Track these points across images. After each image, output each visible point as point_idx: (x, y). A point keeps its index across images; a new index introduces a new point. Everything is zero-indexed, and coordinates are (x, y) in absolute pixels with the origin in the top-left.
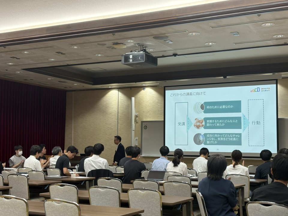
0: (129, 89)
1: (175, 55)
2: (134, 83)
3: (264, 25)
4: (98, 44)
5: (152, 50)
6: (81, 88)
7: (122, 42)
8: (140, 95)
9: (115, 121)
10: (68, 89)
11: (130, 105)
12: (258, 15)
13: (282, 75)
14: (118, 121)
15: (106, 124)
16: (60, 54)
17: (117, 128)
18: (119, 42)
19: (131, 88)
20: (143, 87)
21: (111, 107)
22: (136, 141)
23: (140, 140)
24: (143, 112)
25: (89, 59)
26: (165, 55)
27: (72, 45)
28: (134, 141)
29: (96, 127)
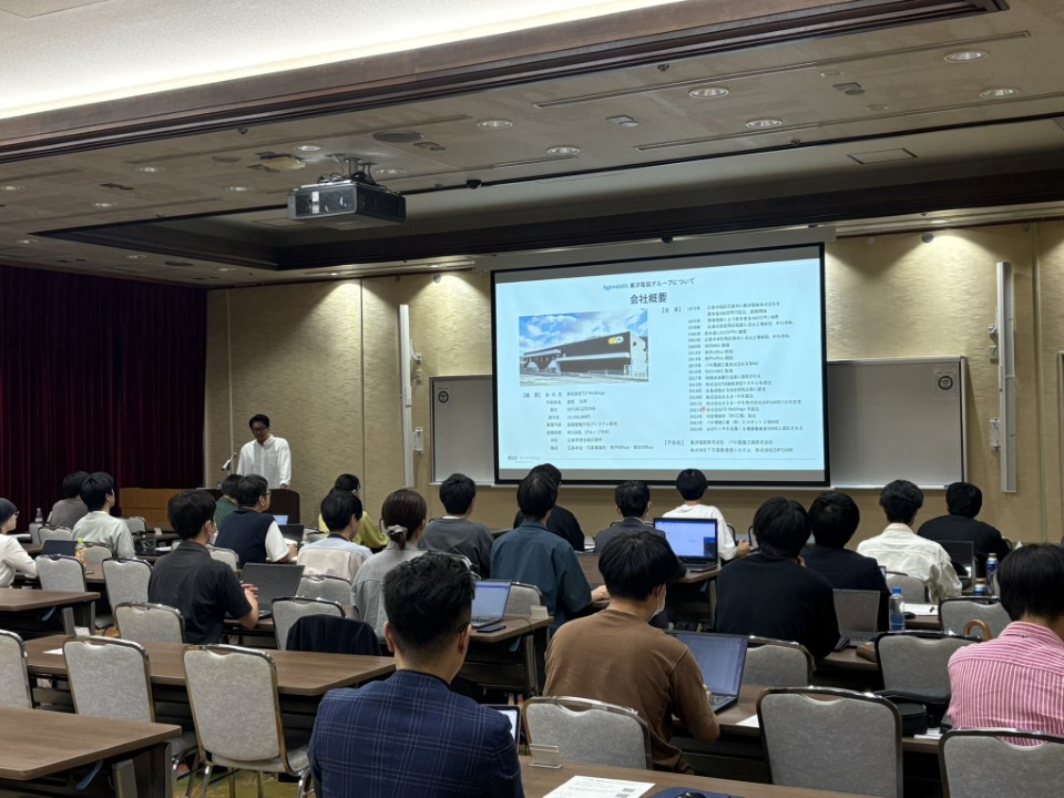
0: (394, 278)
1: (473, 184)
2: (402, 263)
3: (696, 93)
4: (214, 158)
5: (393, 171)
7: (288, 152)
8: (426, 298)
9: (354, 380)
10: (207, 282)
11: (397, 330)
12: (659, 67)
13: (838, 230)
14: (363, 377)
15: (327, 387)
16: (118, 189)
18: (278, 153)
19: (398, 275)
20: (435, 274)
21: (340, 335)
22: (417, 439)
23: (428, 436)
24: (437, 349)
25: (214, 199)
26: (446, 184)
27: (136, 162)
28: (413, 438)
29: (300, 399)
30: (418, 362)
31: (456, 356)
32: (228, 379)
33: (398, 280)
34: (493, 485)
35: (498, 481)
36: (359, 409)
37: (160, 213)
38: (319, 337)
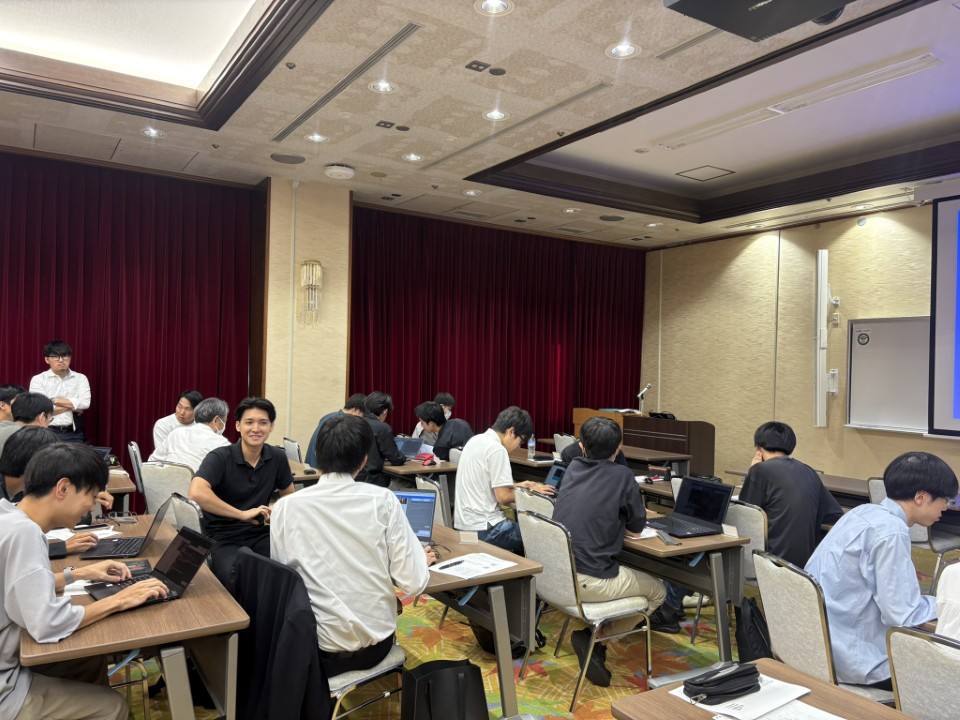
0: (813, 226)
2: (825, 203)
6: (675, 238)
8: (847, 242)
9: (768, 323)
10: (644, 243)
11: (814, 275)
14: (777, 321)
15: (743, 330)
16: (488, 75)
17: (773, 343)
19: (817, 222)
20: (859, 217)
21: (757, 283)
22: (831, 381)
23: (844, 378)
24: (858, 292)
28: (827, 380)
29: (717, 340)
30: (836, 306)
31: (880, 299)
32: (658, 324)
33: (818, 227)
34: (926, 434)
35: (932, 430)
36: (772, 351)
37: (559, 127)
38: (737, 286)
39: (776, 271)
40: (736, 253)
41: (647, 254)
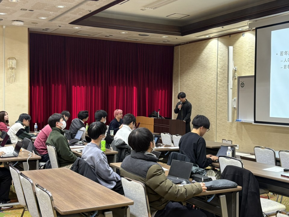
0: (228, 36)
8: (239, 43)
9: (214, 78)
14: (217, 77)
15: (206, 81)
17: (216, 86)
19: (230, 34)
20: (242, 33)
21: (211, 61)
22: (234, 102)
24: (242, 65)
28: (232, 102)
29: (198, 86)
30: (236, 70)
31: (249, 68)
32: (178, 79)
33: (230, 37)
34: (253, 123)
35: (255, 122)
36: (216, 90)
37: (88, 9)
38: (204, 62)
39: (217, 56)
40: (204, 48)
41: (175, 47)
